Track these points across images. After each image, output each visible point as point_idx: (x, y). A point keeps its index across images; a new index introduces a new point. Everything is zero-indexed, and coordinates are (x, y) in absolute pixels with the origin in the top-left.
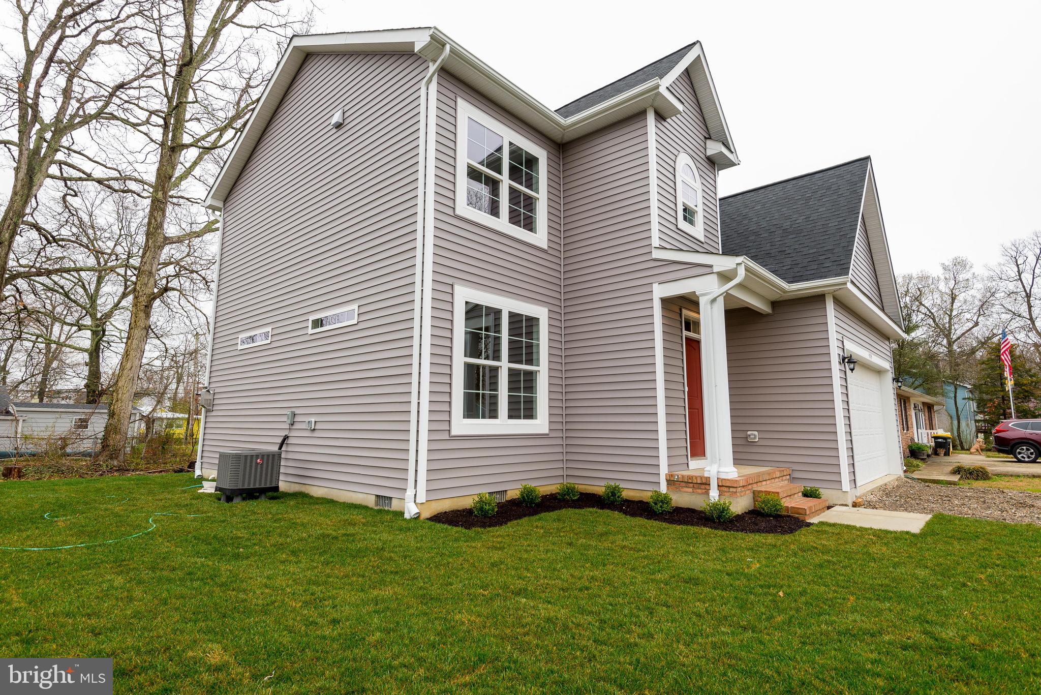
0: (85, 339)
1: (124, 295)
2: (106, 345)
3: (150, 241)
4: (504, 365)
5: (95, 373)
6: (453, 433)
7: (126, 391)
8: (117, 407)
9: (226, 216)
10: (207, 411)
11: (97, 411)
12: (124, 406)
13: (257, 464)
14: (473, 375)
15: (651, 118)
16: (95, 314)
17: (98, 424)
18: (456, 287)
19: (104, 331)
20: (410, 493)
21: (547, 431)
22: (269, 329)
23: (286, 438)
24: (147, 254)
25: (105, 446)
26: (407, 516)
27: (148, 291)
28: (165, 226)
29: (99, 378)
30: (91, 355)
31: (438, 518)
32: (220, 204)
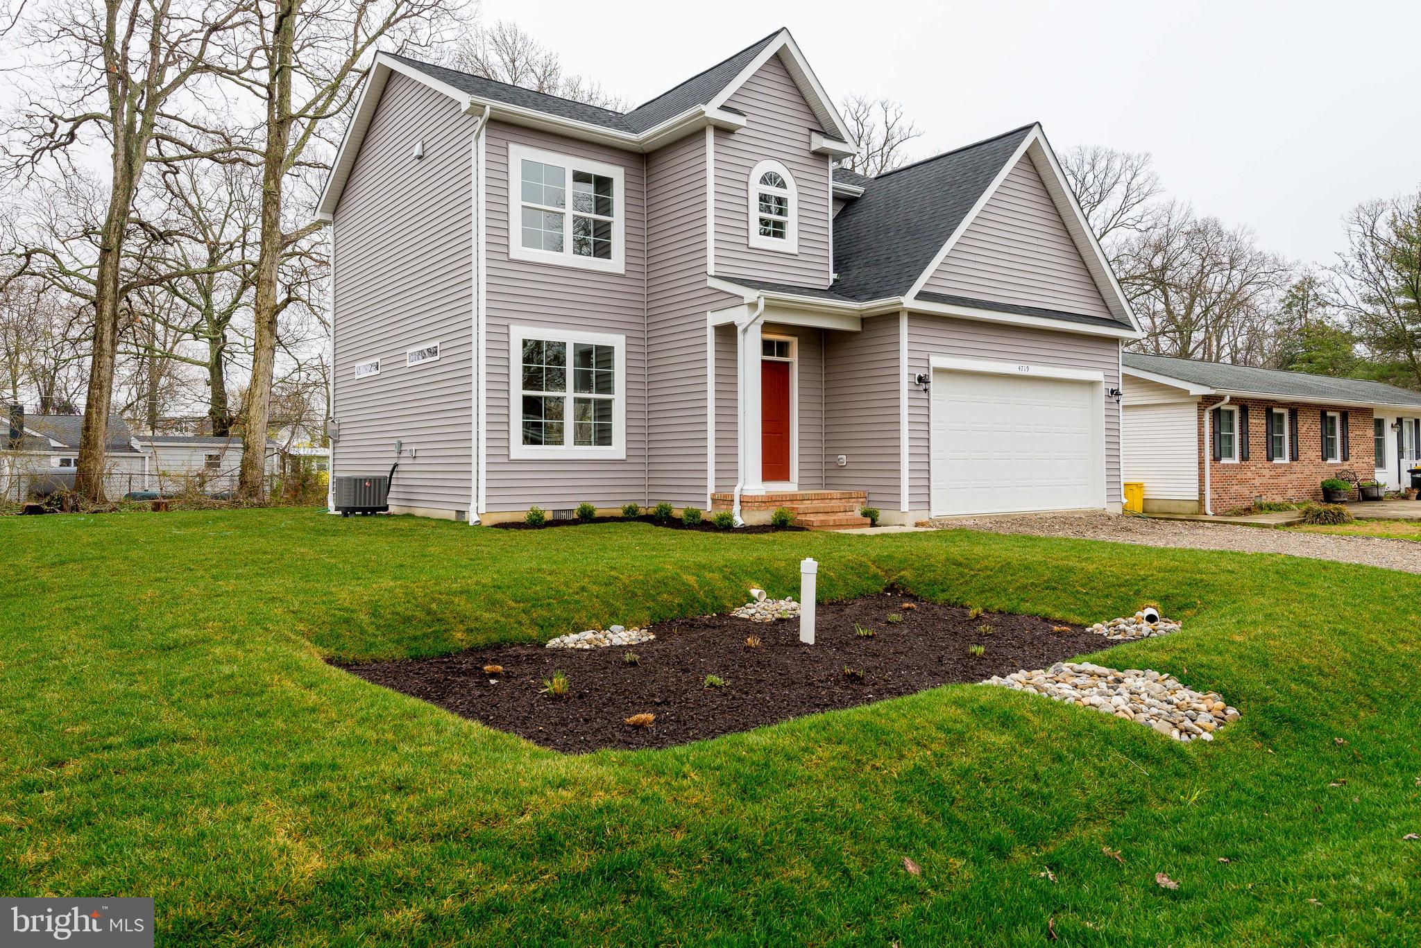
0: (201, 349)
1: (245, 286)
2: (228, 356)
3: (267, 243)
4: (569, 395)
5: (219, 397)
6: (512, 457)
7: (259, 419)
8: (251, 439)
9: (337, 230)
10: (335, 442)
11: (230, 445)
12: (259, 438)
13: (366, 486)
14: (531, 406)
15: (710, 136)
16: (212, 316)
17: (232, 460)
18: (512, 327)
19: (224, 337)
20: (473, 505)
21: (624, 457)
22: (377, 360)
23: (396, 466)
24: (265, 260)
25: (243, 483)
26: (471, 524)
27: (270, 304)
28: (281, 224)
29: (224, 401)
30: (211, 370)
31: (496, 526)
32: (329, 217)
